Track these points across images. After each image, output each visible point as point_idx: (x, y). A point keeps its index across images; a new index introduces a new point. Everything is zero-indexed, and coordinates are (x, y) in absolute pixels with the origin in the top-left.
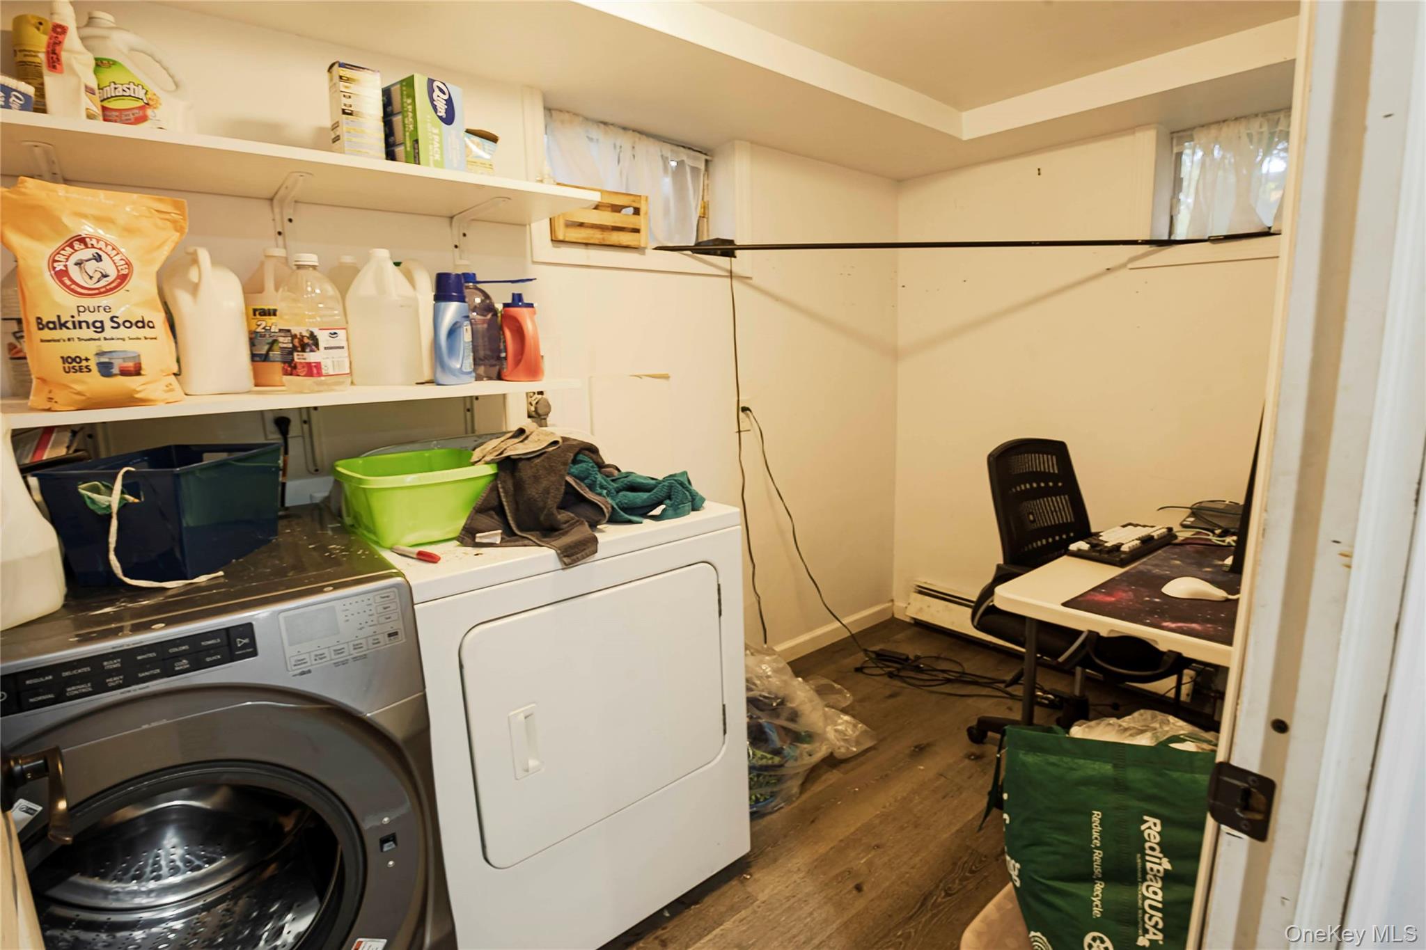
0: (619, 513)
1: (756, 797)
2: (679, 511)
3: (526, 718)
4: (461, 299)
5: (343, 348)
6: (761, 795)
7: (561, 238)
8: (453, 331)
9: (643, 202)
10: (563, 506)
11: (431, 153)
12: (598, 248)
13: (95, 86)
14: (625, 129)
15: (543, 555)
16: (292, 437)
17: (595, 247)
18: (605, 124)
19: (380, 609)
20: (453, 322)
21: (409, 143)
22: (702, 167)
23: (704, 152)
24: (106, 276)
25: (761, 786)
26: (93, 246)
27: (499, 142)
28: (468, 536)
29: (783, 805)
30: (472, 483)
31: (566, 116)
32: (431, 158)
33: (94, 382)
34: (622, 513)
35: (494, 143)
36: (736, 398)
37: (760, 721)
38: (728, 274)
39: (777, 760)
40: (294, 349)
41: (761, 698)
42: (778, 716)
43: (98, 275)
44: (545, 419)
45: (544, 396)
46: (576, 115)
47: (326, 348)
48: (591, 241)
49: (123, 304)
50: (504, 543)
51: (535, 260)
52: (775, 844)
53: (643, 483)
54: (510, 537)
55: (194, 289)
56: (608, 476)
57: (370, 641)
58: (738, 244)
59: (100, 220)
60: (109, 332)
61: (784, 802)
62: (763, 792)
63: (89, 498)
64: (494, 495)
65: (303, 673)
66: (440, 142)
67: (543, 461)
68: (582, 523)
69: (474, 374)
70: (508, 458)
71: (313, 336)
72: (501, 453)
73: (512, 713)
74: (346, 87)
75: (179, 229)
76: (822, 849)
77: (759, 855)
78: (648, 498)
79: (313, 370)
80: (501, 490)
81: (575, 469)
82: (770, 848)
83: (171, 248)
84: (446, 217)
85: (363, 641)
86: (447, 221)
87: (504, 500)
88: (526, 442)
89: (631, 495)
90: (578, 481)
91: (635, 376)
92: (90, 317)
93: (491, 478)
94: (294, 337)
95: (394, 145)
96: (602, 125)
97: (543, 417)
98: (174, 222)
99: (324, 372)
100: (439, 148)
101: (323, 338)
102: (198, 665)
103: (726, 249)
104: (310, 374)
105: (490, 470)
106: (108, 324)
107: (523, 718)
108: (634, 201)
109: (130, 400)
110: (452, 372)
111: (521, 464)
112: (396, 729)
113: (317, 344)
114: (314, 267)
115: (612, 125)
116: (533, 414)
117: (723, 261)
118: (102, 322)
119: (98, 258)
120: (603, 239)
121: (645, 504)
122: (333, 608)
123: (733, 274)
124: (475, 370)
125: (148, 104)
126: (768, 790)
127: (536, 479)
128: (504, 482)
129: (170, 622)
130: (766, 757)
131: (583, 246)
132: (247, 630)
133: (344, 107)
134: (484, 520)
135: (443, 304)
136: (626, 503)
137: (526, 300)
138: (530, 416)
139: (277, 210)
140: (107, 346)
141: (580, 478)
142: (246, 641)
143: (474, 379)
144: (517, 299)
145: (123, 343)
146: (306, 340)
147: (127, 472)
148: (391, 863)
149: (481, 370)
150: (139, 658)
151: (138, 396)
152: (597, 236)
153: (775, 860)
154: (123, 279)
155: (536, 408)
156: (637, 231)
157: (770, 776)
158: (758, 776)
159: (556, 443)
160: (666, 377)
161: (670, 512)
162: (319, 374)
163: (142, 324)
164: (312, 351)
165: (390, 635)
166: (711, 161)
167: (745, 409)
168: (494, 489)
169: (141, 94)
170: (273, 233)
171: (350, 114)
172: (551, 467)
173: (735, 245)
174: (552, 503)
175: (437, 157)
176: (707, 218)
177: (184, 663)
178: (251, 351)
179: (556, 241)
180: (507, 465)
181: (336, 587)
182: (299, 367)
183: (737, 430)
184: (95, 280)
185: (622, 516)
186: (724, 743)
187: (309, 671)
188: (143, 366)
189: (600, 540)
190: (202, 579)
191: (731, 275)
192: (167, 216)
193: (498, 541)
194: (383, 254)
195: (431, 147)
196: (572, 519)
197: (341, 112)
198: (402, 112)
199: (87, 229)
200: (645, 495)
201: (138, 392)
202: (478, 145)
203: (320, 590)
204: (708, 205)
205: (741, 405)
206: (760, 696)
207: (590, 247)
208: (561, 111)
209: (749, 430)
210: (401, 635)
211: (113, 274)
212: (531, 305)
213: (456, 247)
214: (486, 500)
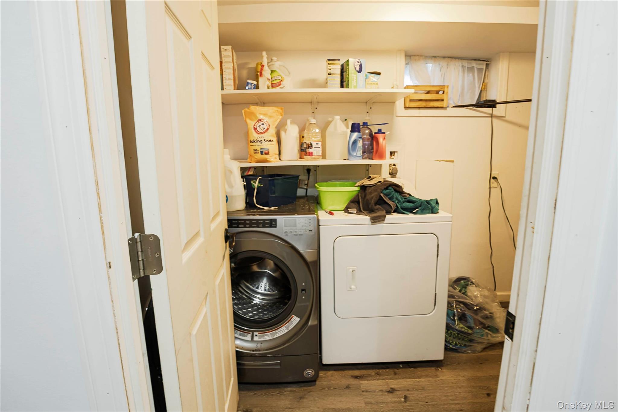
0: (400, 209)
1: (456, 343)
2: (423, 212)
3: (353, 271)
4: (359, 131)
5: (320, 147)
6: (459, 343)
7: (407, 106)
8: (355, 142)
9: (446, 88)
10: (376, 204)
11: (353, 83)
12: (424, 108)
13: (270, 78)
14: (444, 57)
15: (366, 218)
16: (311, 175)
17: (423, 108)
18: (435, 57)
19: (308, 223)
20: (355, 139)
21: (347, 81)
22: (484, 67)
23: (487, 60)
24: (264, 129)
25: (459, 339)
26: (262, 122)
27: (381, 75)
28: (346, 210)
29: (469, 352)
30: (351, 193)
31: (417, 58)
32: (353, 85)
33: (259, 156)
34: (401, 210)
35: (379, 75)
36: (490, 173)
37: (465, 312)
38: (491, 116)
39: (470, 331)
40: (307, 148)
41: (469, 304)
42: (477, 315)
43: (263, 129)
44: (395, 175)
45: (396, 167)
46: (421, 56)
47: (315, 148)
48: (421, 106)
49: (267, 136)
50: (357, 213)
51: (397, 115)
52: (459, 364)
53: (413, 200)
54: (359, 212)
55: (285, 131)
56: (403, 197)
57: (304, 231)
58: (498, 101)
59: (265, 115)
60: (263, 143)
61: (471, 351)
62: (460, 342)
63: (253, 184)
64: (357, 197)
65: (286, 235)
66: (356, 80)
67: (374, 187)
68: (383, 210)
69: (362, 157)
70: (364, 185)
71: (311, 144)
72: (362, 184)
73: (348, 268)
74: (330, 66)
75: (282, 115)
76: (479, 374)
77: (449, 364)
78: (413, 206)
79: (311, 154)
80: (360, 196)
81: (385, 192)
82: (455, 364)
83: (279, 120)
84: (365, 102)
85: (302, 230)
86: (365, 103)
87: (360, 199)
88: (371, 181)
89: (407, 204)
90: (385, 196)
91: (438, 161)
92: (260, 140)
93: (358, 192)
94: (307, 144)
95: (344, 82)
96: (433, 58)
97: (394, 174)
98: (281, 113)
99: (313, 155)
100: (356, 81)
101: (314, 145)
102: (264, 226)
103: (492, 104)
104: (310, 155)
105: (357, 189)
106: (263, 141)
107: (351, 271)
108: (442, 88)
109: (266, 161)
110: (353, 156)
111: (368, 188)
112: (309, 258)
113: (312, 146)
114: (315, 123)
115: (438, 57)
116: (391, 173)
117: (489, 110)
118: (262, 141)
119: (263, 124)
120: (426, 105)
121: (411, 208)
122: (296, 219)
123: (493, 116)
124: (363, 156)
125: (281, 80)
126: (464, 343)
127: (371, 193)
128: (361, 193)
129: (260, 215)
130: (464, 328)
131: (418, 108)
132: (275, 220)
133: (329, 73)
134: (353, 205)
135: (352, 133)
136: (405, 207)
137: (383, 131)
138: (390, 174)
139: (313, 105)
140: (263, 147)
141: (386, 195)
142: (275, 223)
143: (361, 159)
144: (380, 131)
145: (266, 146)
146: (310, 145)
147: (260, 178)
148: (303, 297)
149: (366, 156)
150: (253, 222)
151: (268, 160)
152: (423, 104)
153: (455, 369)
154: (268, 129)
155: (392, 171)
156: (443, 100)
157: (465, 336)
158: (458, 334)
159: (380, 182)
160: (453, 162)
161: (420, 212)
162: (312, 155)
163: (271, 141)
164: (311, 148)
165: (310, 231)
166: (490, 64)
167: (494, 178)
168: (358, 195)
169: (280, 78)
170: (311, 112)
171: (330, 75)
172: (376, 190)
173: (496, 102)
174: (373, 202)
175: (355, 84)
176: (486, 90)
177: (261, 225)
178: (301, 148)
179: (406, 108)
180: (363, 188)
181: (298, 214)
182: (307, 153)
183: (489, 187)
184: (262, 130)
185: (401, 211)
186: (434, 309)
187: (288, 235)
188: (270, 152)
189: (386, 217)
190: (272, 208)
191: (492, 116)
192: (279, 112)
193: (355, 212)
194: (337, 117)
195: (353, 81)
196: (380, 208)
197: (328, 74)
198: (346, 71)
199: (261, 117)
200: (411, 205)
201: (268, 159)
202: (373, 77)
203: (294, 214)
204: (487, 84)
205: (492, 176)
206: (469, 303)
207: (421, 108)
208: (415, 56)
209: (496, 188)
210: (313, 231)
211: (266, 128)
212: (384, 133)
213: (368, 112)
214: (355, 198)
